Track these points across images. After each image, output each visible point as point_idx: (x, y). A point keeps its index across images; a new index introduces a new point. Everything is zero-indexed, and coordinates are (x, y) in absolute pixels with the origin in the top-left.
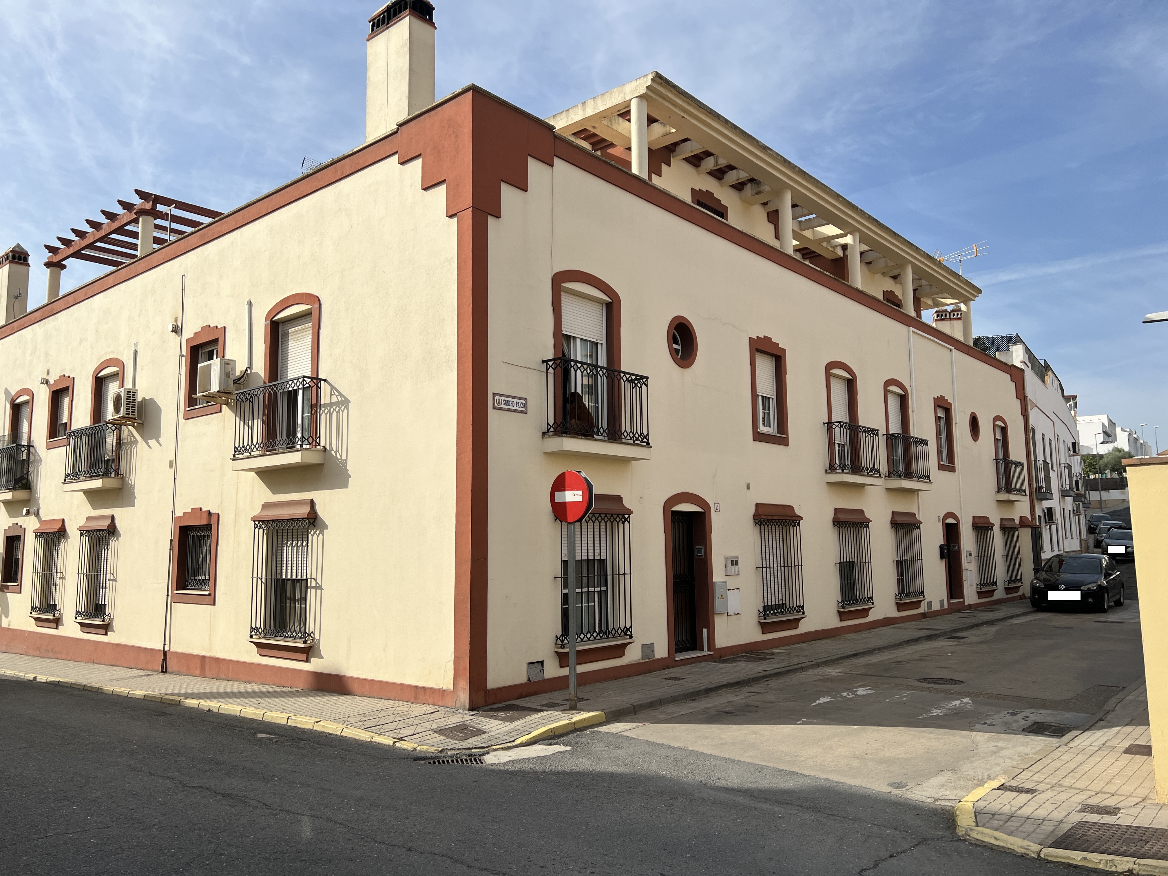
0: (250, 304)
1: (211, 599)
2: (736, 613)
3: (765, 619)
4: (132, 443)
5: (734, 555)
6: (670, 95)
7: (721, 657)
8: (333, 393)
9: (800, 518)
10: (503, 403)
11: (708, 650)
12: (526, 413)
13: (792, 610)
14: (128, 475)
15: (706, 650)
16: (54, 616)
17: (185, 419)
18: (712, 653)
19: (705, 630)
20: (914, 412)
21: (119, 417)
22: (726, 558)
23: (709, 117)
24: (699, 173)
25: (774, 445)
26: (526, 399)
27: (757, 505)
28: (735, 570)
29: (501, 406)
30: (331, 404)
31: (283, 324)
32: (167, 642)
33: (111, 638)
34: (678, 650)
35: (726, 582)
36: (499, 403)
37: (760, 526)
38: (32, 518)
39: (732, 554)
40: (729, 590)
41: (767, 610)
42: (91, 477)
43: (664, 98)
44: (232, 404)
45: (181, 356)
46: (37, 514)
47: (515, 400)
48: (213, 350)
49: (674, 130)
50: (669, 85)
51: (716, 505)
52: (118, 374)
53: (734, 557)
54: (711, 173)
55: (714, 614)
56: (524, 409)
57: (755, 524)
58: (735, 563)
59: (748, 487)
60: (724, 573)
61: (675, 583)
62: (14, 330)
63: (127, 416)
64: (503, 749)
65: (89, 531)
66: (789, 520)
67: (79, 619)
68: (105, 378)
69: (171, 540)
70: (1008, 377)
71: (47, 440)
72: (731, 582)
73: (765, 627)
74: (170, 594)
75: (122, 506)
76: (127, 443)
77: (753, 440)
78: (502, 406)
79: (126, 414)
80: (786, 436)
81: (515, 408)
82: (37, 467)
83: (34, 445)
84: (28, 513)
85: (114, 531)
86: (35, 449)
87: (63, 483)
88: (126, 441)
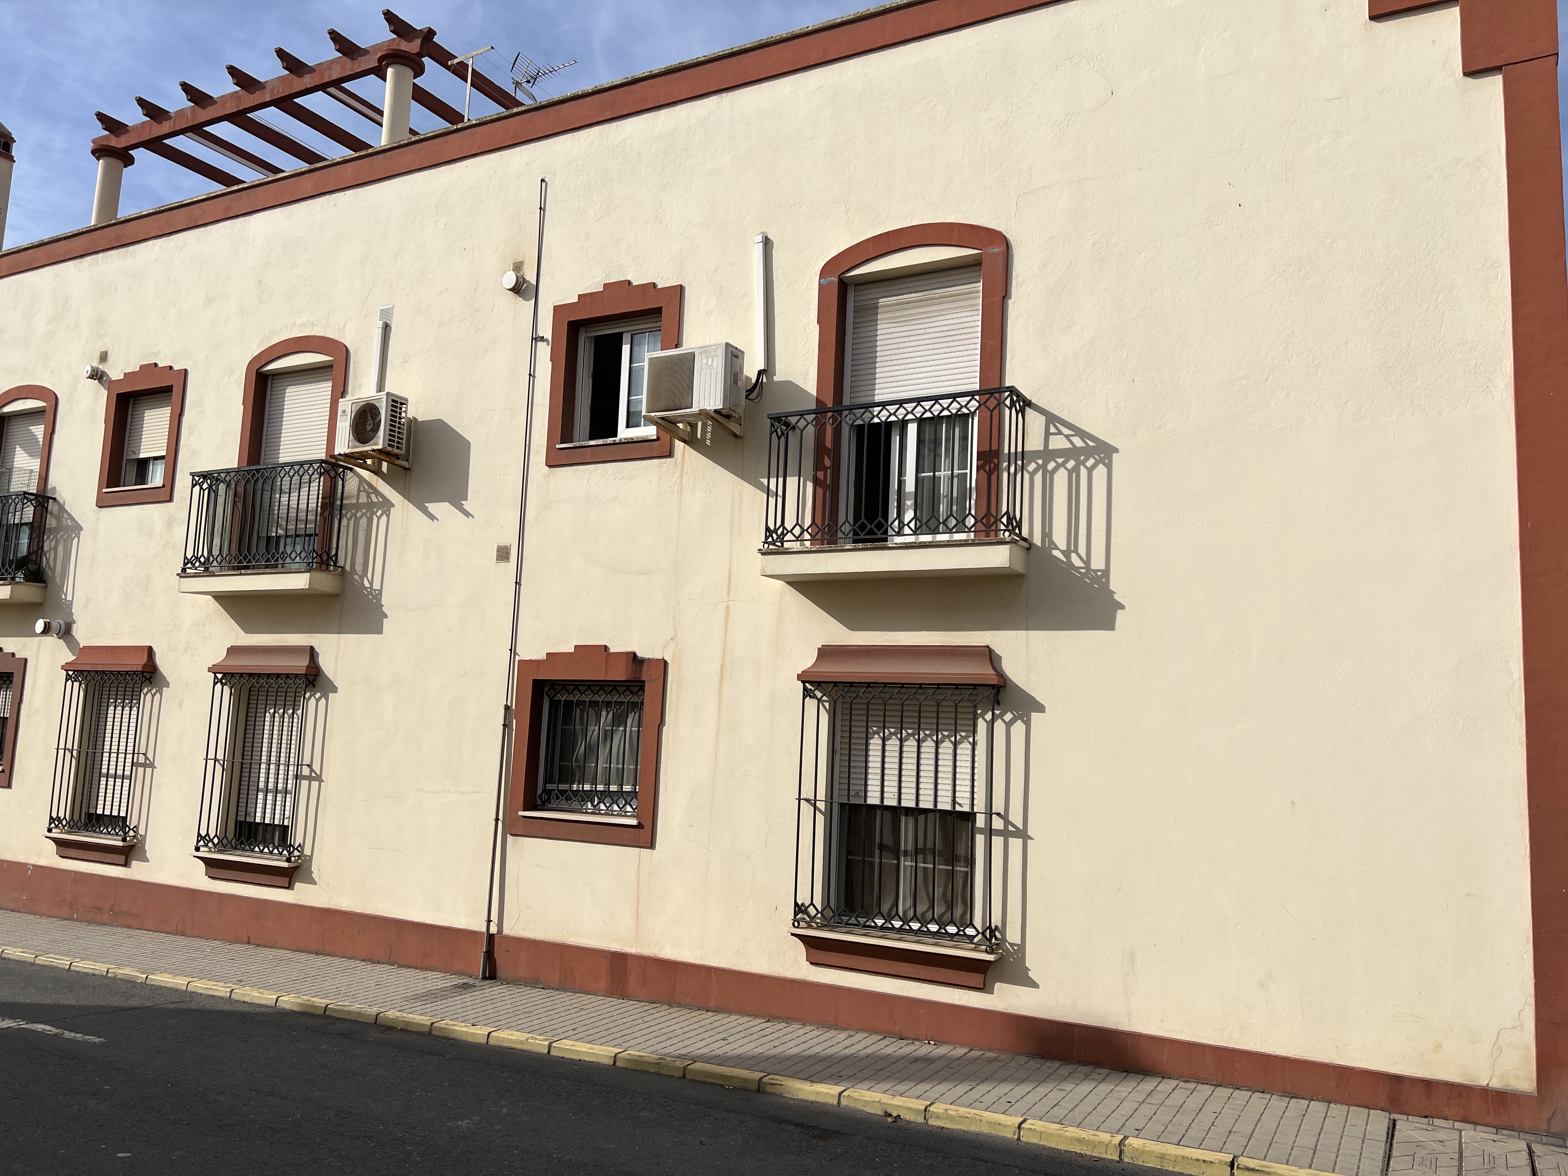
0: (767, 243)
4: (371, 507)
14: (359, 568)
16: (121, 839)
17: (550, 466)
21: (373, 450)
31: (858, 288)
32: (494, 916)
33: (300, 895)
38: (52, 641)
42: (239, 568)
44: (708, 442)
45: (537, 339)
46: (66, 633)
48: (621, 334)
52: (331, 366)
63: (390, 449)
65: (233, 674)
67: (204, 853)
68: (273, 375)
69: (507, 708)
71: (100, 488)
74: (501, 817)
75: (340, 630)
76: (357, 506)
79: (389, 445)
82: (66, 540)
83: (58, 498)
84: (47, 630)
85: (315, 680)
86: (59, 504)
87: (178, 575)
88: (354, 501)
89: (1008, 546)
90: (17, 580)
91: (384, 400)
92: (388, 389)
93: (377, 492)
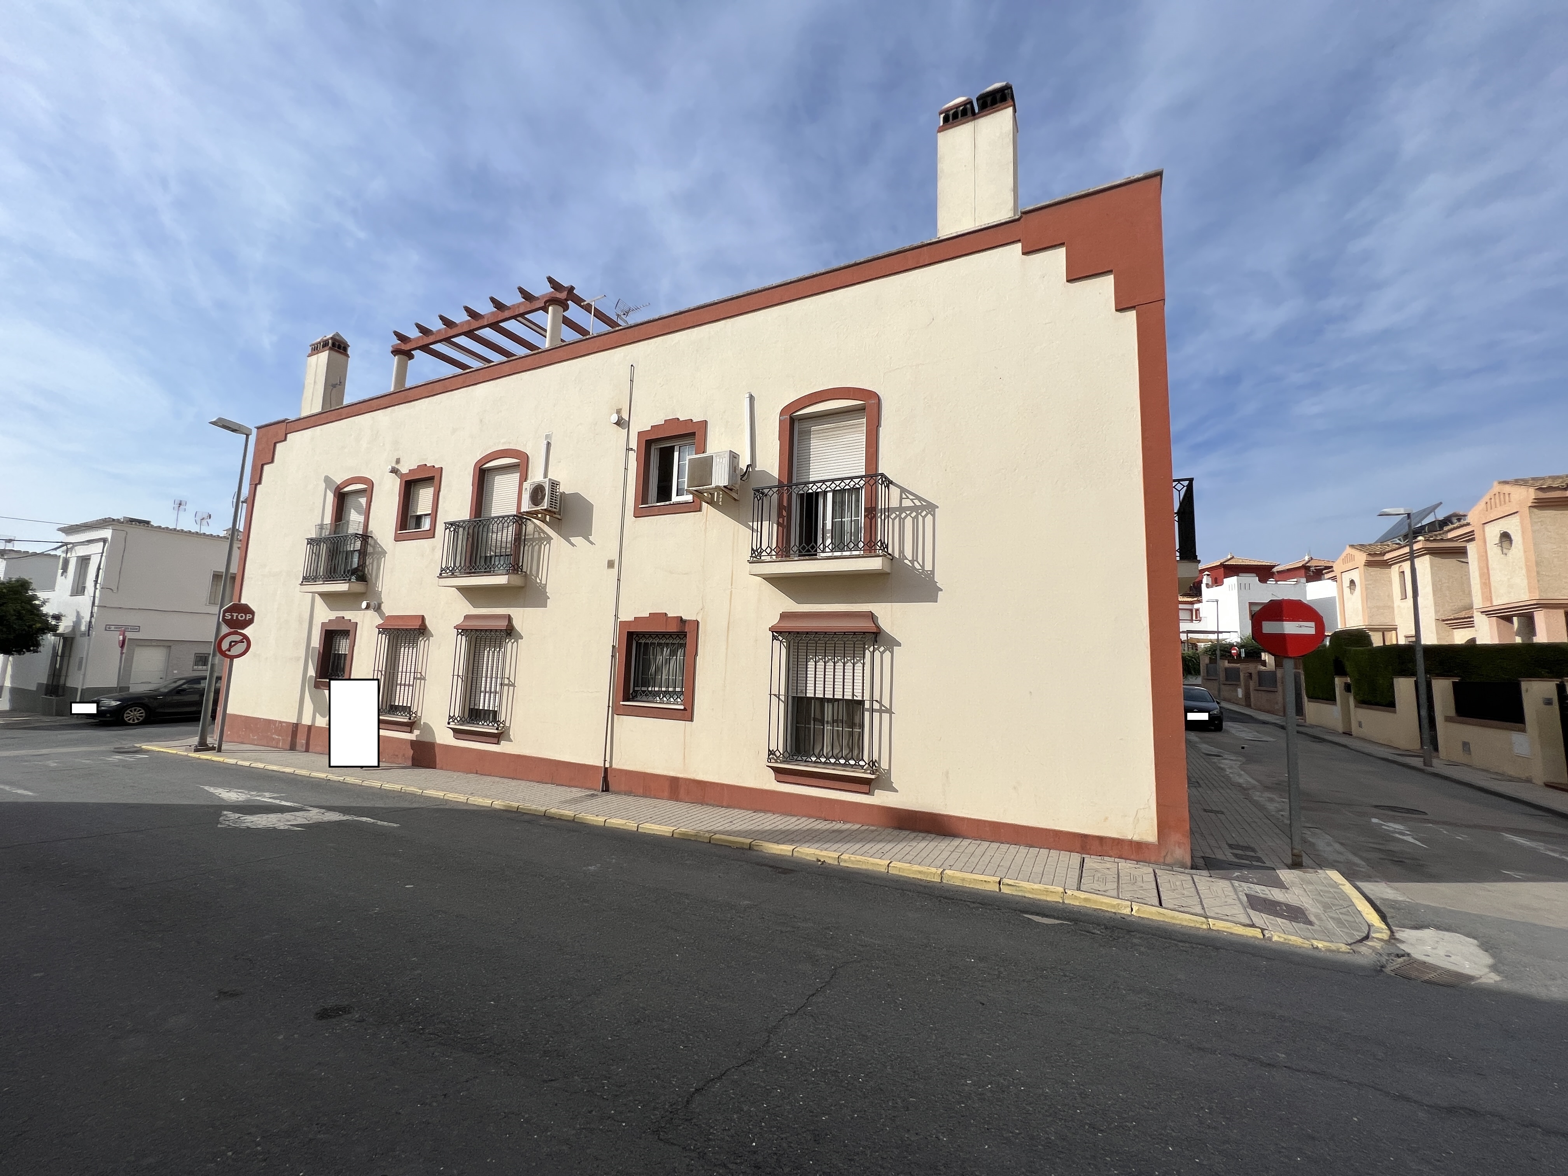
0: (751, 398)
1: (687, 714)
4: (541, 540)
8: (904, 496)
14: (534, 573)
16: (410, 719)
17: (636, 517)
21: (542, 510)
30: (901, 509)
31: (800, 421)
32: (608, 758)
33: (504, 747)
38: (371, 613)
42: (470, 573)
44: (720, 503)
45: (629, 449)
46: (378, 608)
48: (674, 446)
52: (519, 465)
62: (341, 416)
63: (550, 508)
65: (467, 630)
67: (452, 725)
68: (488, 470)
69: (613, 647)
71: (396, 531)
74: (611, 705)
75: (524, 605)
76: (533, 540)
79: (550, 507)
82: (378, 559)
83: (373, 536)
84: (368, 607)
85: (511, 633)
86: (375, 540)
87: (438, 577)
88: (532, 537)
89: (881, 558)
90: (352, 580)
91: (548, 482)
92: (549, 477)
93: (544, 532)
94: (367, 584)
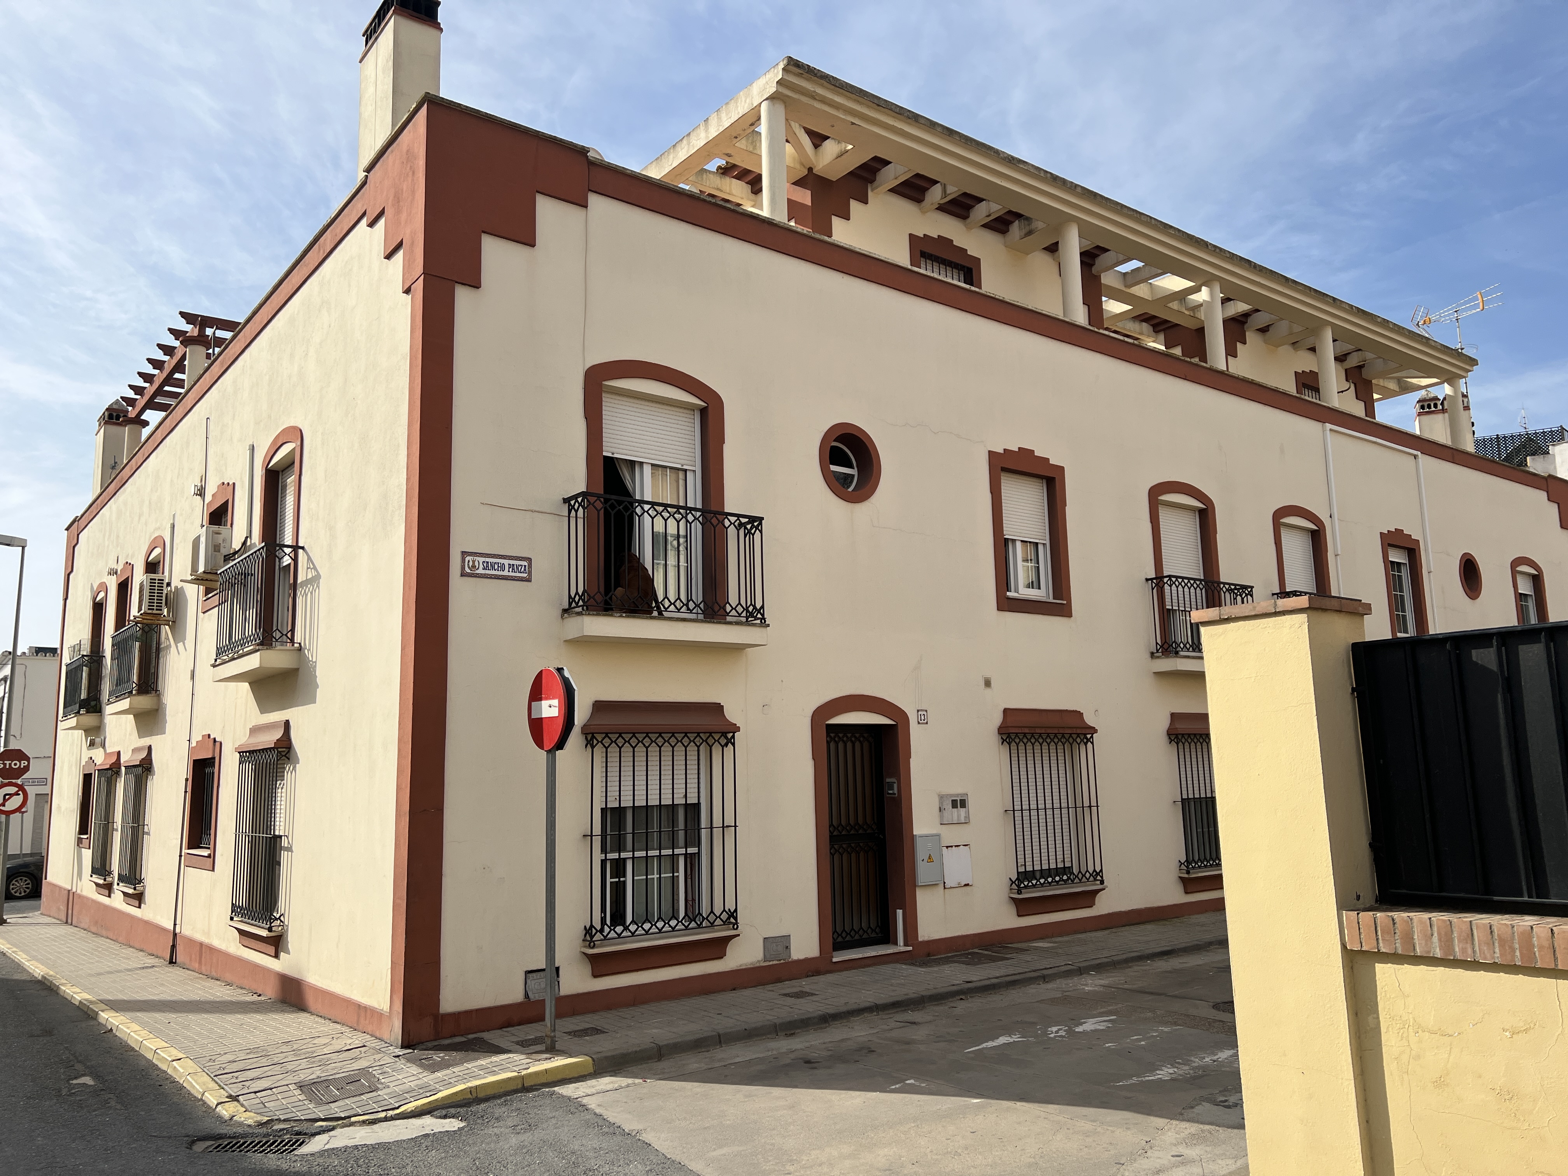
0: (252, 450)
1: (212, 862)
2: (963, 884)
3: (1019, 892)
5: (960, 791)
6: (820, 91)
7: (929, 955)
8: (307, 566)
9: (1094, 730)
10: (481, 566)
11: (906, 945)
12: (529, 580)
13: (1082, 877)
14: (162, 691)
15: (902, 944)
16: (108, 880)
17: (200, 615)
18: (910, 948)
19: (900, 912)
20: (1338, 557)
22: (942, 797)
23: (900, 120)
24: (924, 212)
25: (1041, 616)
26: (529, 560)
27: (1006, 711)
28: (959, 816)
29: (477, 572)
30: (305, 582)
31: (282, 473)
34: (838, 946)
35: (939, 835)
36: (474, 566)
37: (1009, 744)
38: (101, 751)
39: (956, 790)
40: (947, 847)
41: (1024, 877)
43: (813, 96)
45: (202, 524)
46: (103, 746)
47: (506, 562)
49: (850, 147)
50: (815, 75)
51: (920, 713)
52: (162, 555)
53: (958, 795)
54: (941, 208)
55: (914, 886)
56: (525, 575)
57: (1001, 741)
58: (960, 803)
59: (988, 683)
60: (938, 821)
61: (833, 839)
64: (364, 1122)
65: (133, 766)
66: (1071, 734)
69: (187, 780)
70: (1543, 495)
72: (949, 835)
73: (1022, 907)
74: (182, 853)
75: (157, 732)
76: (164, 649)
77: (998, 610)
78: (480, 571)
80: (1065, 602)
81: (506, 573)
82: (106, 684)
83: (105, 654)
84: (93, 744)
85: (151, 767)
86: (106, 660)
88: (163, 645)
90: (81, 712)
94: (101, 715)
